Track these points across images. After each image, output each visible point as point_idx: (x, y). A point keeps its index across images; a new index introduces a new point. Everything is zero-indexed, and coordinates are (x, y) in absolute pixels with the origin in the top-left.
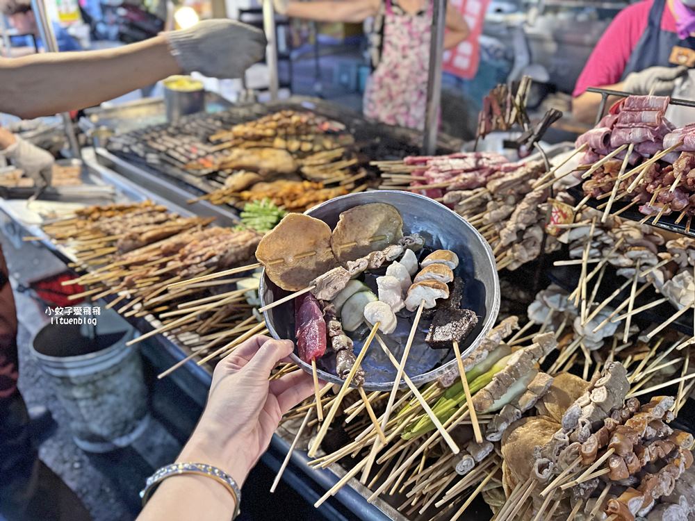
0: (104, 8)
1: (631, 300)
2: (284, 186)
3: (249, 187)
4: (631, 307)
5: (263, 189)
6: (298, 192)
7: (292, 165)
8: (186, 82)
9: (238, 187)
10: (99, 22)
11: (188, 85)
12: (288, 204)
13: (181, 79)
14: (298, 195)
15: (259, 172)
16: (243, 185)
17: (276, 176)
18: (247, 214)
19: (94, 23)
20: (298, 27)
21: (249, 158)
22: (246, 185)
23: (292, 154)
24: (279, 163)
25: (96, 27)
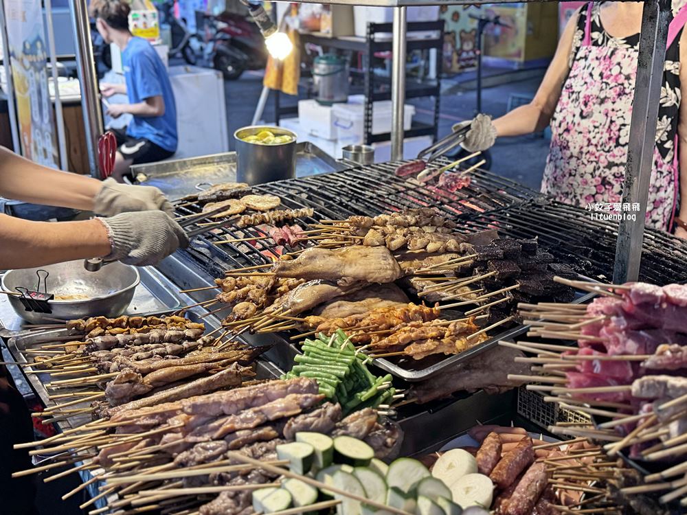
0: (202, 18)
2: (376, 309)
3: (318, 306)
5: (340, 311)
6: (395, 322)
7: (389, 272)
8: (271, 134)
9: (301, 306)
10: (193, 36)
11: (272, 138)
12: (375, 340)
13: (264, 128)
14: (392, 326)
15: (339, 282)
16: (309, 303)
17: (364, 289)
18: (304, 357)
19: (187, 36)
20: (458, 46)
21: (325, 262)
22: (314, 303)
23: (393, 253)
24: (373, 267)
25: (188, 42)
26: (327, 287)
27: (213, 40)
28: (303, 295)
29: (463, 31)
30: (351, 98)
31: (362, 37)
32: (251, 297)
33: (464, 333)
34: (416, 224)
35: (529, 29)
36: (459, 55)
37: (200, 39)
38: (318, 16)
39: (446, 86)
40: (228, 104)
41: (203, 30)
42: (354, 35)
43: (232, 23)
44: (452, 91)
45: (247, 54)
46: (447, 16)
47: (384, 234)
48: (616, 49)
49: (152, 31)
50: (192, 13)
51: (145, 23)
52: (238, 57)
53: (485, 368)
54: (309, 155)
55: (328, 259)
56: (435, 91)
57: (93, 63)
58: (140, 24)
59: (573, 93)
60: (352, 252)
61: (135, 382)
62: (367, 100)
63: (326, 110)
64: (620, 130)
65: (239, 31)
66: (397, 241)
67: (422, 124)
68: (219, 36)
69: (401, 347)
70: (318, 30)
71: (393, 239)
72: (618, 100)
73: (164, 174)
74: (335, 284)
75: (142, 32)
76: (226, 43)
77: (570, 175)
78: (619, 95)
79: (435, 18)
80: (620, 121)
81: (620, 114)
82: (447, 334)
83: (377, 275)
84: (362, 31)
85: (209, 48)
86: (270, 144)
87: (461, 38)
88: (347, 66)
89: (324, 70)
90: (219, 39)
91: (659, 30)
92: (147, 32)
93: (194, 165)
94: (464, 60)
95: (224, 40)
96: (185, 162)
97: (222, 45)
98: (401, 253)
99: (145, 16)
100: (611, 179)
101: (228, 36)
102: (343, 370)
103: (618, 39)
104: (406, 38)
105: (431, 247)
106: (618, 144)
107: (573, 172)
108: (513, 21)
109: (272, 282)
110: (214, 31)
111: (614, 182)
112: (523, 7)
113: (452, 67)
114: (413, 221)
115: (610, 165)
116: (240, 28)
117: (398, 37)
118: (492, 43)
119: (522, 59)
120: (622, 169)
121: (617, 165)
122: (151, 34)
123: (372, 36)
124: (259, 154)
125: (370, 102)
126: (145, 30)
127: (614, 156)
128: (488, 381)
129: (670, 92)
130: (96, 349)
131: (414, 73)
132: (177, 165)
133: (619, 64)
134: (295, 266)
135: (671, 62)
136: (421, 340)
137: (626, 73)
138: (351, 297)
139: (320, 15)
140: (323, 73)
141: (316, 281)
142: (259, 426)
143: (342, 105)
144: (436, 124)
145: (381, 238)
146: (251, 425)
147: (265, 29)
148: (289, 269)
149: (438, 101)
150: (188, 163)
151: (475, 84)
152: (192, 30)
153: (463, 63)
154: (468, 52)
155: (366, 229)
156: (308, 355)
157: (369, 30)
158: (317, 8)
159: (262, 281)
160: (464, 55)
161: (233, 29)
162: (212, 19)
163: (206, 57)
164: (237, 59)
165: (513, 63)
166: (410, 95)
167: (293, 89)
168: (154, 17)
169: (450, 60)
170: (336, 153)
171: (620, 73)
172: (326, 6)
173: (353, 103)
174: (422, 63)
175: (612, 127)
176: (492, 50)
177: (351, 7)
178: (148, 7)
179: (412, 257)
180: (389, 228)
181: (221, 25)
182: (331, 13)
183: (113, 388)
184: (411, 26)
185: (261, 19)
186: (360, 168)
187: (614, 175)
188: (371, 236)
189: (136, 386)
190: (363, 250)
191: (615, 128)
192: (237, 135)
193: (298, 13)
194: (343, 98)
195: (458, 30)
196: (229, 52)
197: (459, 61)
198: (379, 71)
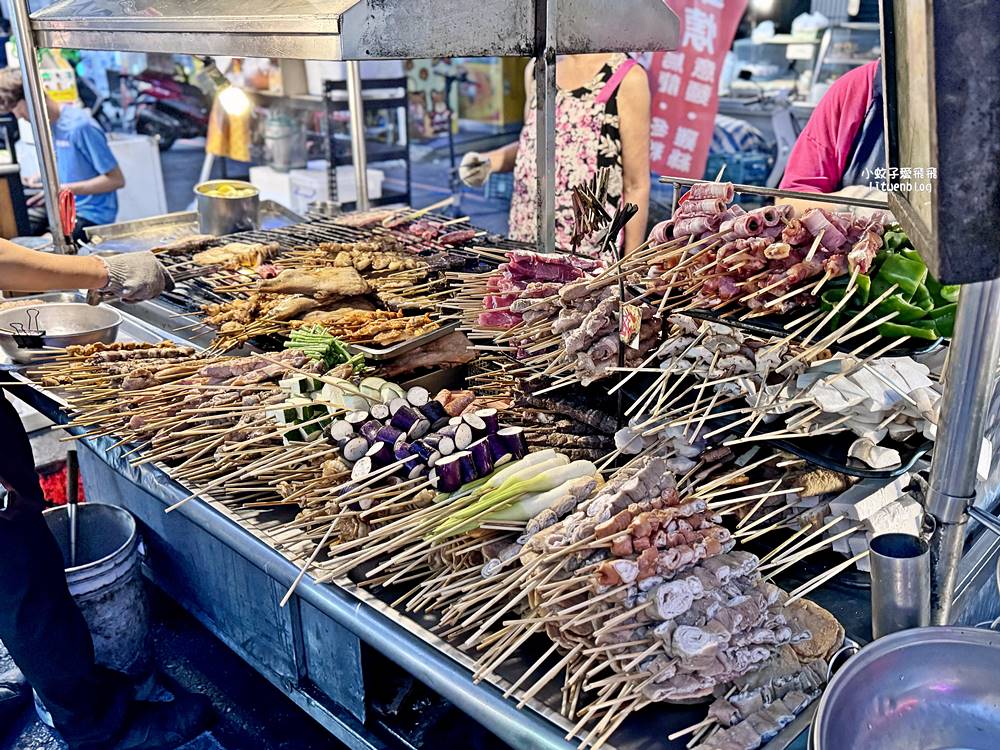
1: (709, 408)
2: (347, 314)
3: (299, 314)
4: (707, 412)
6: (364, 320)
7: (359, 286)
8: (232, 188)
9: (284, 313)
10: (106, 100)
11: (234, 192)
12: (349, 333)
13: (224, 184)
14: (363, 323)
15: (315, 295)
16: (291, 311)
17: (338, 302)
18: (292, 343)
19: (99, 101)
20: (430, 108)
21: (301, 278)
22: (295, 311)
23: (361, 272)
24: (342, 283)
25: (101, 108)
26: (306, 300)
27: (134, 104)
28: (286, 304)
29: (434, 91)
30: (311, 164)
31: (318, 96)
32: (237, 317)
33: (420, 325)
34: (379, 250)
35: (505, 88)
36: (432, 118)
37: (115, 103)
38: (265, 73)
39: (417, 153)
40: (166, 180)
41: (119, 92)
42: (308, 93)
43: (156, 82)
44: (428, 158)
45: (177, 119)
46: (414, 73)
47: (352, 257)
48: (564, 99)
49: (68, 93)
50: (102, 72)
51: (59, 85)
52: (167, 123)
53: (438, 350)
54: (271, 213)
55: (304, 276)
56: (404, 154)
57: (48, 121)
58: (53, 84)
59: (529, 140)
60: (325, 271)
61: (147, 377)
62: (329, 164)
63: (284, 178)
64: (568, 175)
65: (166, 93)
66: (364, 261)
67: (392, 191)
68: (142, 98)
69: (370, 336)
70: (267, 88)
71: (359, 261)
72: (566, 147)
73: (120, 236)
74: (312, 297)
75: (56, 94)
76: (150, 107)
77: (529, 218)
78: (567, 142)
79: (399, 74)
80: (568, 167)
81: (568, 160)
82: (408, 325)
83: (347, 288)
84: (317, 90)
85: (130, 114)
86: (233, 197)
87: (432, 99)
88: (304, 128)
89: (277, 133)
90: (142, 103)
91: (549, 79)
92: (61, 94)
93: (152, 225)
94: (438, 124)
95: (149, 104)
96: (141, 223)
97: (146, 109)
98: (367, 272)
99: (58, 75)
100: (562, 221)
101: (152, 99)
102: (324, 348)
103: (566, 91)
104: (361, 96)
105: (392, 266)
106: (567, 189)
107: (531, 215)
108: (488, 79)
109: (254, 305)
110: (134, 93)
111: (565, 225)
112: (497, 62)
113: (424, 131)
114: (376, 247)
115: (562, 208)
116: (166, 88)
117: (353, 95)
118: (467, 103)
119: (501, 122)
120: (572, 213)
121: (567, 208)
122: (68, 96)
123: (329, 95)
124: (223, 210)
125: (333, 167)
126: (59, 92)
127: (564, 200)
128: (441, 359)
129: (611, 143)
130: (103, 361)
131: (382, 139)
132: (133, 226)
133: (567, 113)
134: (275, 283)
135: (610, 116)
136: (386, 330)
137: (573, 122)
138: (327, 308)
139: (268, 71)
140: (275, 136)
141: (296, 295)
142: (261, 382)
143: (302, 171)
144: (409, 192)
145: (349, 260)
146: (256, 380)
147: (219, 84)
148: (270, 285)
149: (408, 166)
150: (144, 224)
151: (447, 151)
152: (106, 94)
153: (437, 127)
154: (441, 114)
155: (335, 254)
156: (295, 340)
157: (324, 88)
158: (264, 63)
159: (246, 305)
160: (438, 118)
161: (159, 90)
162: (130, 78)
163: (126, 125)
164: (164, 125)
165: (491, 126)
166: (372, 158)
167: (245, 155)
168: (70, 76)
169: (421, 123)
170: (301, 208)
171: (568, 122)
172: (274, 62)
173: (313, 169)
174: (390, 127)
175: (562, 172)
176: (468, 112)
177: (302, 62)
178: (60, 65)
179: (377, 276)
180: (355, 252)
181: (144, 86)
182: (280, 69)
183: (129, 382)
184: (366, 84)
185: (214, 75)
186: (326, 219)
187: (565, 218)
188: (341, 258)
189: (148, 381)
190: (335, 270)
191: (564, 174)
192: (198, 189)
193: (241, 69)
194: (302, 164)
195: (428, 90)
196: (156, 118)
197: (432, 124)
198: (339, 136)
